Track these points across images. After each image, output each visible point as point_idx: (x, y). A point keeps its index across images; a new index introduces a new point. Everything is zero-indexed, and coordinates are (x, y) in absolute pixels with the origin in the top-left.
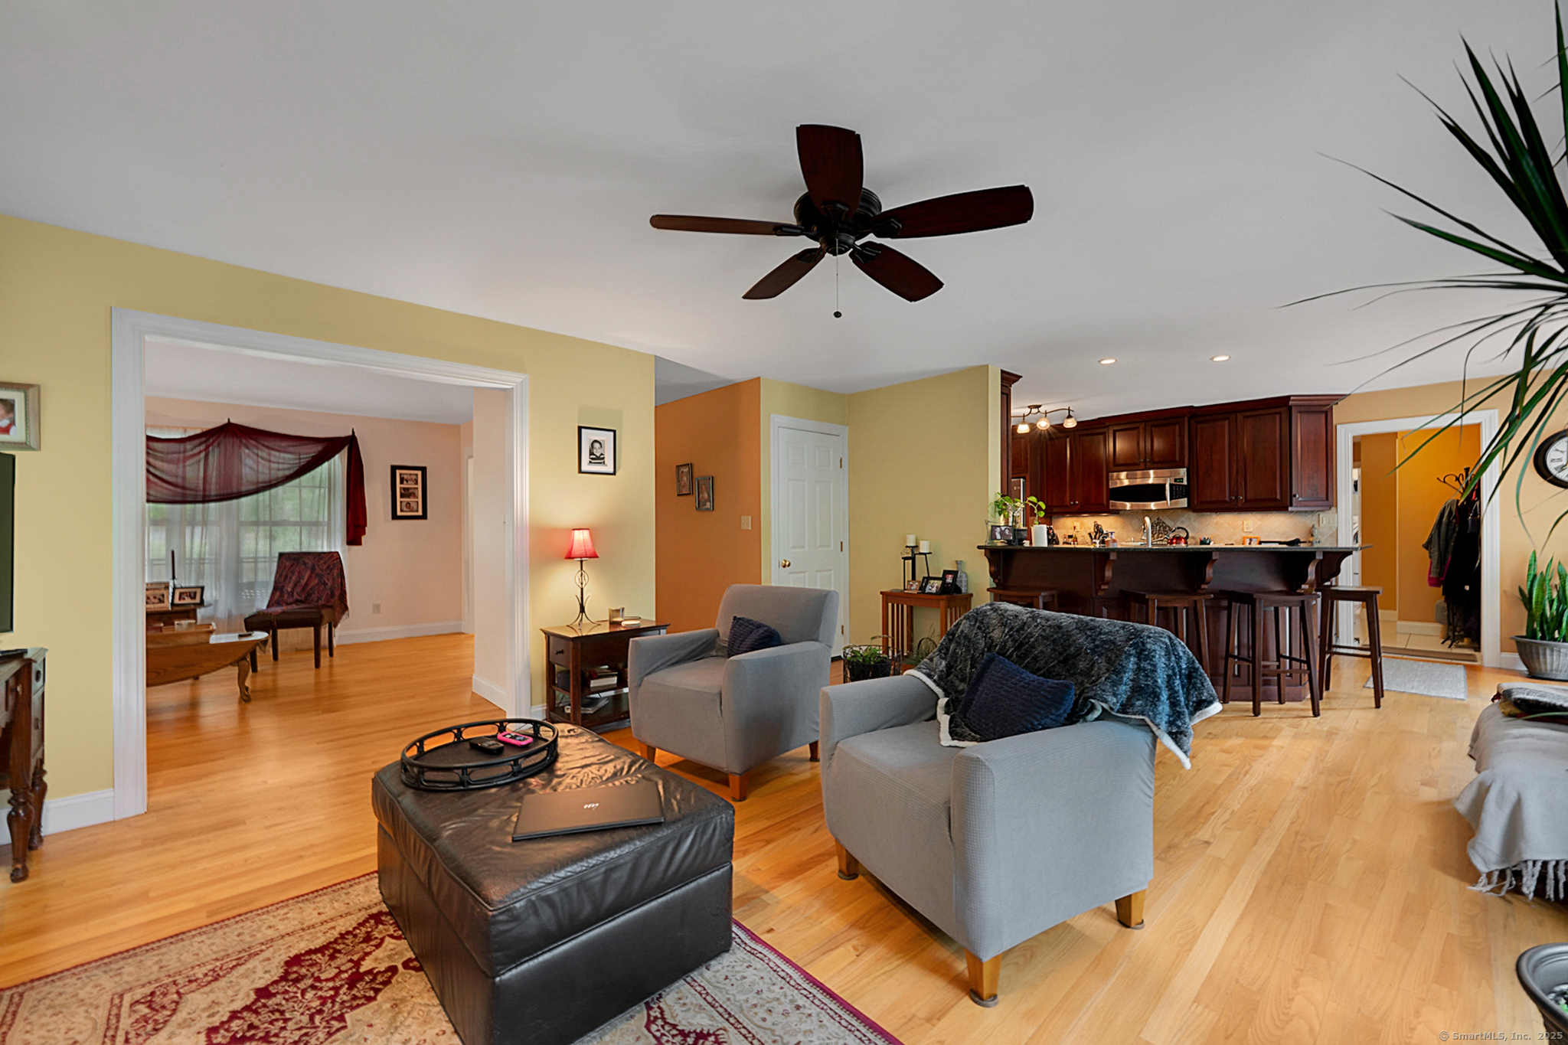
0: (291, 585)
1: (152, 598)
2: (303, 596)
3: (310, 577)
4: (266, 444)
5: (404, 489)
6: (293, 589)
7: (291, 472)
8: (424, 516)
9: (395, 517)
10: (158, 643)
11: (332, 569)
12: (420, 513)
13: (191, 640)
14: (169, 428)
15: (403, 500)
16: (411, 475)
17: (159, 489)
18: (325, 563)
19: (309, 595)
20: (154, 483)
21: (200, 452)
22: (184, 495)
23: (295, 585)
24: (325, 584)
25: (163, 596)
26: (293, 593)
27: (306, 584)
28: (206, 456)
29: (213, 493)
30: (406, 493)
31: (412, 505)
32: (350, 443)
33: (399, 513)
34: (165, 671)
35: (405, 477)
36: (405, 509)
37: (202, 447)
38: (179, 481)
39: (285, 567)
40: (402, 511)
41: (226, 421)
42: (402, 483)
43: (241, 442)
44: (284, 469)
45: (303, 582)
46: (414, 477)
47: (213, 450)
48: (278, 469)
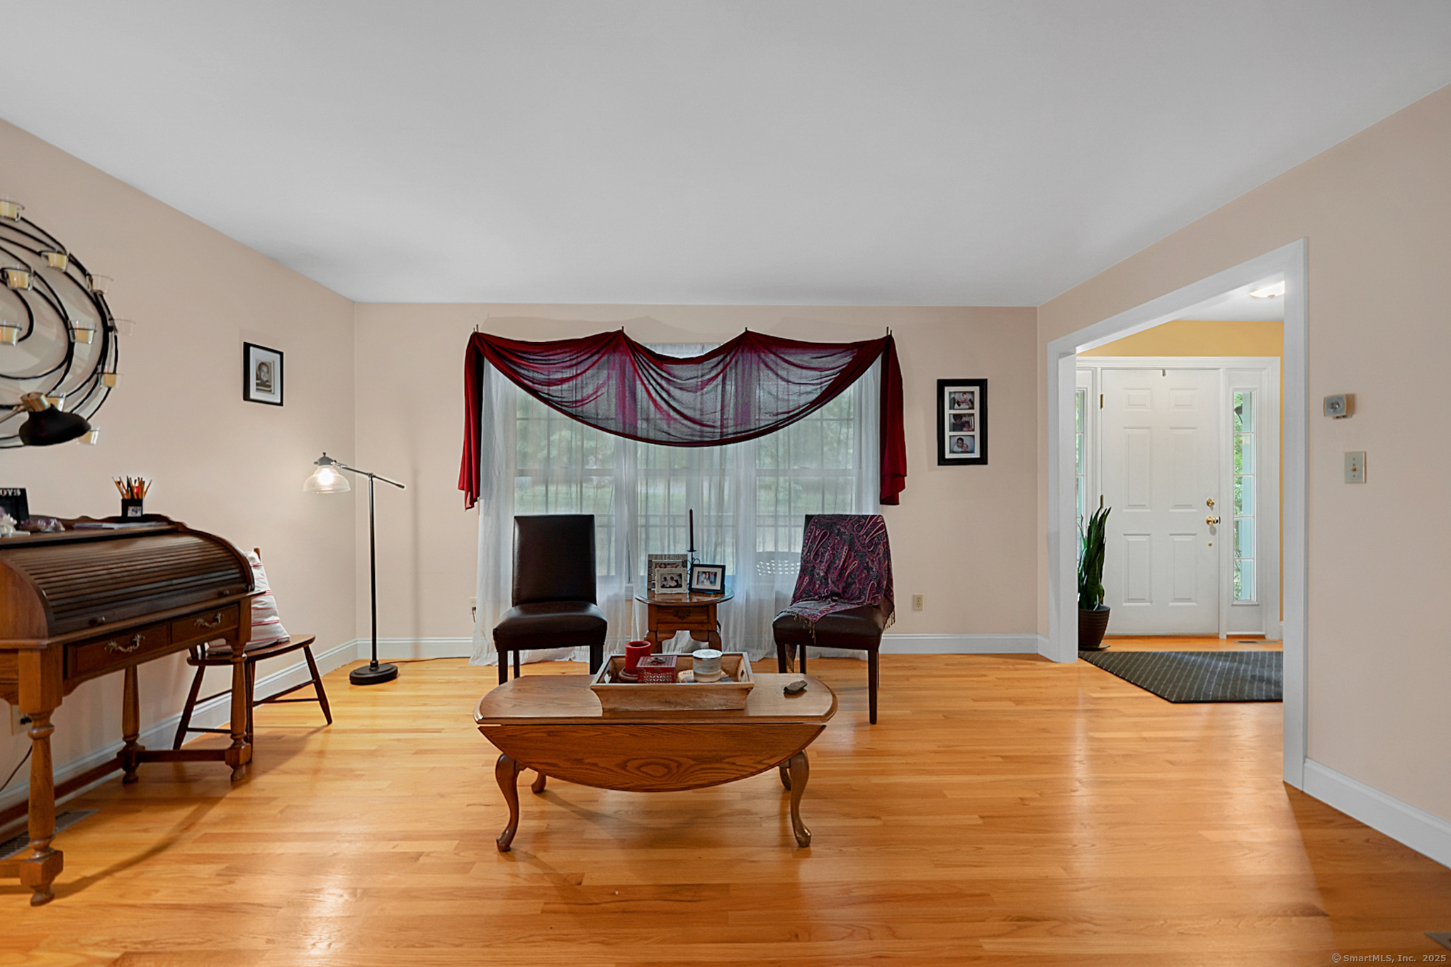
0: (823, 567)
1: (668, 578)
2: (840, 587)
3: (849, 556)
4: (786, 358)
5: (955, 416)
6: (826, 573)
7: (815, 396)
8: (983, 460)
9: (942, 461)
10: (668, 702)
11: (877, 545)
12: (977, 455)
13: (715, 702)
14: (688, 345)
15: (953, 433)
16: (965, 393)
17: (678, 426)
18: (867, 534)
19: (848, 585)
20: (675, 419)
21: (717, 376)
22: (702, 434)
23: (829, 567)
24: (869, 569)
25: (680, 576)
26: (826, 579)
27: (844, 568)
28: (724, 379)
29: (731, 430)
30: (961, 423)
31: (966, 441)
32: (884, 349)
33: (948, 456)
34: (679, 765)
35: (957, 396)
36: (956, 449)
37: (720, 367)
38: (697, 416)
39: (815, 537)
40: (952, 452)
41: (744, 331)
42: (952, 408)
43: (759, 356)
44: (808, 393)
45: (839, 563)
46: (968, 397)
47: (730, 370)
48: (800, 394)
